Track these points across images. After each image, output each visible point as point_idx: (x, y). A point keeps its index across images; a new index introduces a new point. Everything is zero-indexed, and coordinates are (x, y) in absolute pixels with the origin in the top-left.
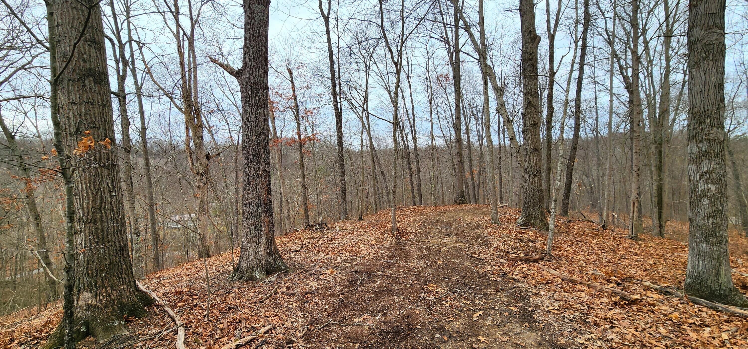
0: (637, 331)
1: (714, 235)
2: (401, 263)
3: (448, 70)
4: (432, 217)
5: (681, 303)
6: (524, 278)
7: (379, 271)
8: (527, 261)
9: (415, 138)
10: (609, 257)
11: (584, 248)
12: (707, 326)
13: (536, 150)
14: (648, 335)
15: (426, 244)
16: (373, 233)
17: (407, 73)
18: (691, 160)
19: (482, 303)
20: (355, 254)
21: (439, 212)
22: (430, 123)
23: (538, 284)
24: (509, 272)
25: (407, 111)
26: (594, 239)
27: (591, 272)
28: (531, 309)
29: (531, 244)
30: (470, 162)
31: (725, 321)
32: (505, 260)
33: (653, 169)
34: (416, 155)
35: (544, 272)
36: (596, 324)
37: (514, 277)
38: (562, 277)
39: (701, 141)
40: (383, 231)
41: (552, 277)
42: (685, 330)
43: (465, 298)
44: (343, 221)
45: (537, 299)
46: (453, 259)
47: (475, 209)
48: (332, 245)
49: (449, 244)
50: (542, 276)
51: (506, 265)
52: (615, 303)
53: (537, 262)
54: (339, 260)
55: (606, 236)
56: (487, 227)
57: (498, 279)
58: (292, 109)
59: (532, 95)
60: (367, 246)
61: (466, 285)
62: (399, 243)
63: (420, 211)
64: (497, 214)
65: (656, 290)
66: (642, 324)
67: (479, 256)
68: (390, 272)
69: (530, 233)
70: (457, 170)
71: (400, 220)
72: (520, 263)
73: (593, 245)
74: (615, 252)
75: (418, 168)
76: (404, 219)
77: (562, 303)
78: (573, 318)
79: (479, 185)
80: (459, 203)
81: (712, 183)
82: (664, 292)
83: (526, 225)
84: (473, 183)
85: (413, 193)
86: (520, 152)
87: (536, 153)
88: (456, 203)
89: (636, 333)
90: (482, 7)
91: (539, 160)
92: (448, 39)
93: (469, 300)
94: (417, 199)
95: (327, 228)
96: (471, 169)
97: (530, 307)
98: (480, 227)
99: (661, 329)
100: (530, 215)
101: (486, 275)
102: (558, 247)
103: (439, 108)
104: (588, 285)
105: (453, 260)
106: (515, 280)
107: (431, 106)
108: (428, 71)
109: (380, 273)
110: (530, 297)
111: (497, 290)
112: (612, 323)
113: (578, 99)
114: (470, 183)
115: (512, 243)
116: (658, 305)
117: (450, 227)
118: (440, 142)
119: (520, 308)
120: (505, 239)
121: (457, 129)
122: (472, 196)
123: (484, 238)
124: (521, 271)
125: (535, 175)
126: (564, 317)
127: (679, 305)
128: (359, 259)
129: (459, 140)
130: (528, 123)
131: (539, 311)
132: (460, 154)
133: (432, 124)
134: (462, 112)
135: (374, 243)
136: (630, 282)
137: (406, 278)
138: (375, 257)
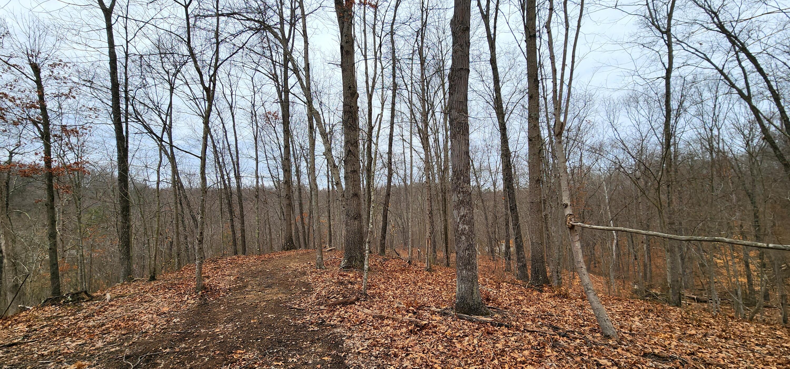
0: (424, 353)
1: (469, 264)
2: (202, 331)
3: (277, 108)
4: (253, 268)
5: (453, 321)
6: (341, 322)
7: (166, 348)
8: (344, 304)
9: (238, 177)
10: (411, 289)
11: (394, 284)
12: (467, 336)
13: (356, 195)
14: (431, 355)
15: (241, 301)
16: (168, 296)
17: (230, 103)
18: (455, 206)
19: (295, 360)
20: (131, 331)
21: (262, 261)
22: (255, 162)
23: (353, 326)
24: (328, 318)
25: (229, 146)
26: (402, 274)
27: (396, 306)
28: (343, 354)
29: (349, 286)
30: (301, 205)
31: (477, 329)
32: (325, 307)
33: (441, 212)
34: (240, 197)
35: (359, 313)
36: (396, 355)
37: (332, 323)
38: (373, 314)
39: (459, 193)
40: (182, 292)
41: (365, 316)
42: (454, 343)
43: (276, 359)
44: (123, 284)
45: (349, 343)
46: (270, 314)
47: (303, 254)
48: (91, 324)
49: (269, 297)
50: (357, 317)
51: (325, 312)
52: (411, 331)
53: (354, 303)
54: (100, 344)
55: (411, 270)
56: (311, 273)
57: (316, 329)
58: (35, 123)
59: (352, 145)
60: (155, 316)
61: (280, 342)
62: (204, 304)
63: (240, 262)
64: (322, 259)
65: (438, 313)
66: (428, 346)
67: (299, 306)
68: (184, 345)
69: (351, 275)
70: (285, 214)
71: (211, 275)
72: (338, 307)
73: (400, 280)
74: (415, 284)
75: (242, 211)
76: (217, 273)
77: (371, 341)
78: (379, 354)
79: (309, 229)
80: (287, 250)
81: (467, 224)
82: (443, 314)
83: (348, 267)
84: (303, 227)
85: (234, 240)
86: (345, 196)
87: (355, 198)
88: (284, 249)
89: (423, 355)
90: (307, 53)
91: (359, 204)
92: (277, 76)
93: (281, 360)
94: (240, 247)
95: (87, 298)
96: (301, 213)
97: (342, 353)
98: (304, 273)
99: (440, 348)
100: (352, 256)
101: (304, 326)
102: (373, 286)
103: (266, 146)
104: (392, 318)
105: (270, 316)
106: (332, 326)
107: (256, 143)
108: (253, 105)
109: (168, 350)
110: (344, 341)
111: (313, 342)
112: (407, 351)
113: (390, 152)
114: (300, 227)
115: (333, 287)
116: (439, 326)
117: (272, 278)
118: (268, 183)
119: (333, 356)
120: (328, 284)
121: (287, 171)
122: (302, 240)
123: (307, 285)
124: (339, 316)
125: (355, 219)
126: (371, 355)
127: (452, 323)
128: (137, 336)
129: (288, 182)
130: (349, 170)
131: (350, 355)
132: (289, 197)
133: (257, 163)
134: (292, 153)
135: (166, 309)
136: (422, 309)
137: (206, 350)
138: (163, 329)
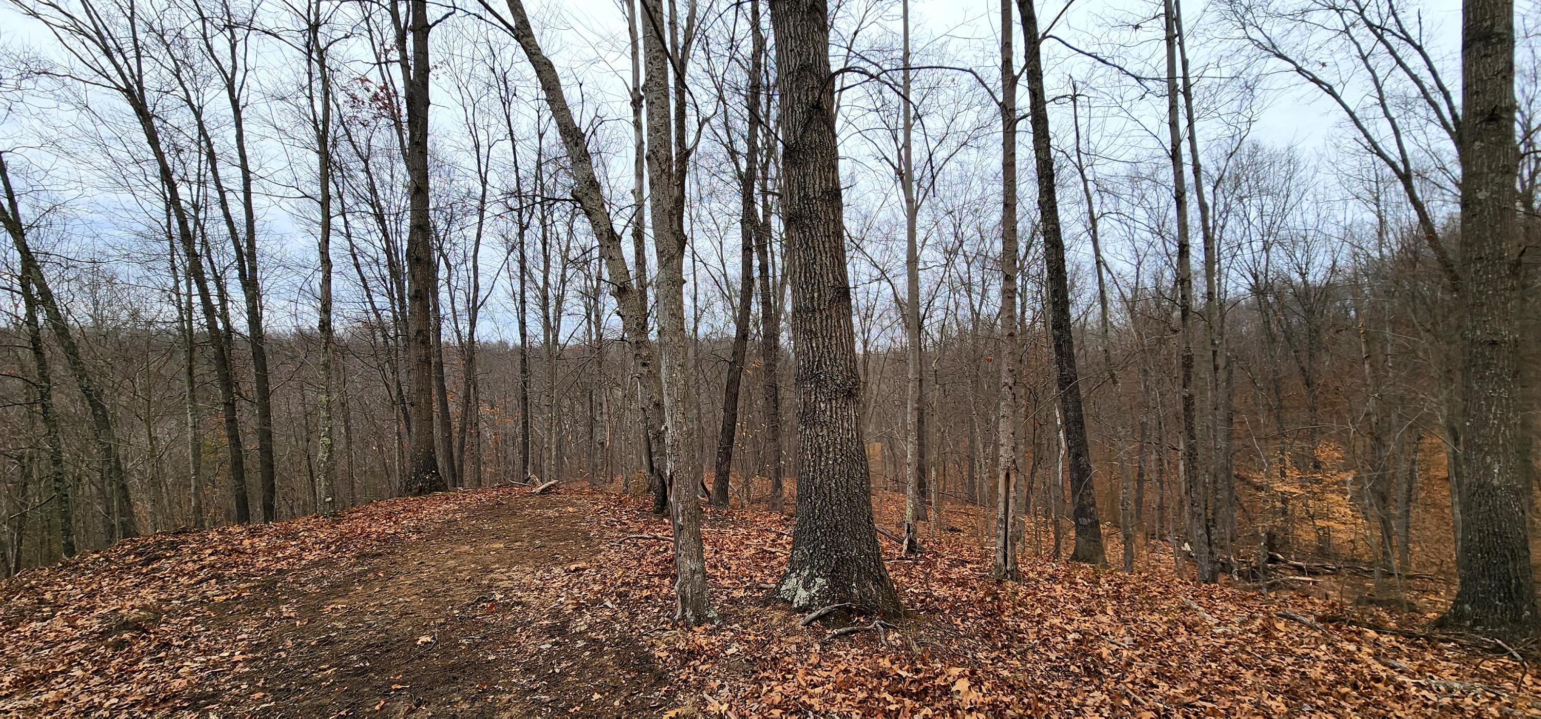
34: (259, 356)
